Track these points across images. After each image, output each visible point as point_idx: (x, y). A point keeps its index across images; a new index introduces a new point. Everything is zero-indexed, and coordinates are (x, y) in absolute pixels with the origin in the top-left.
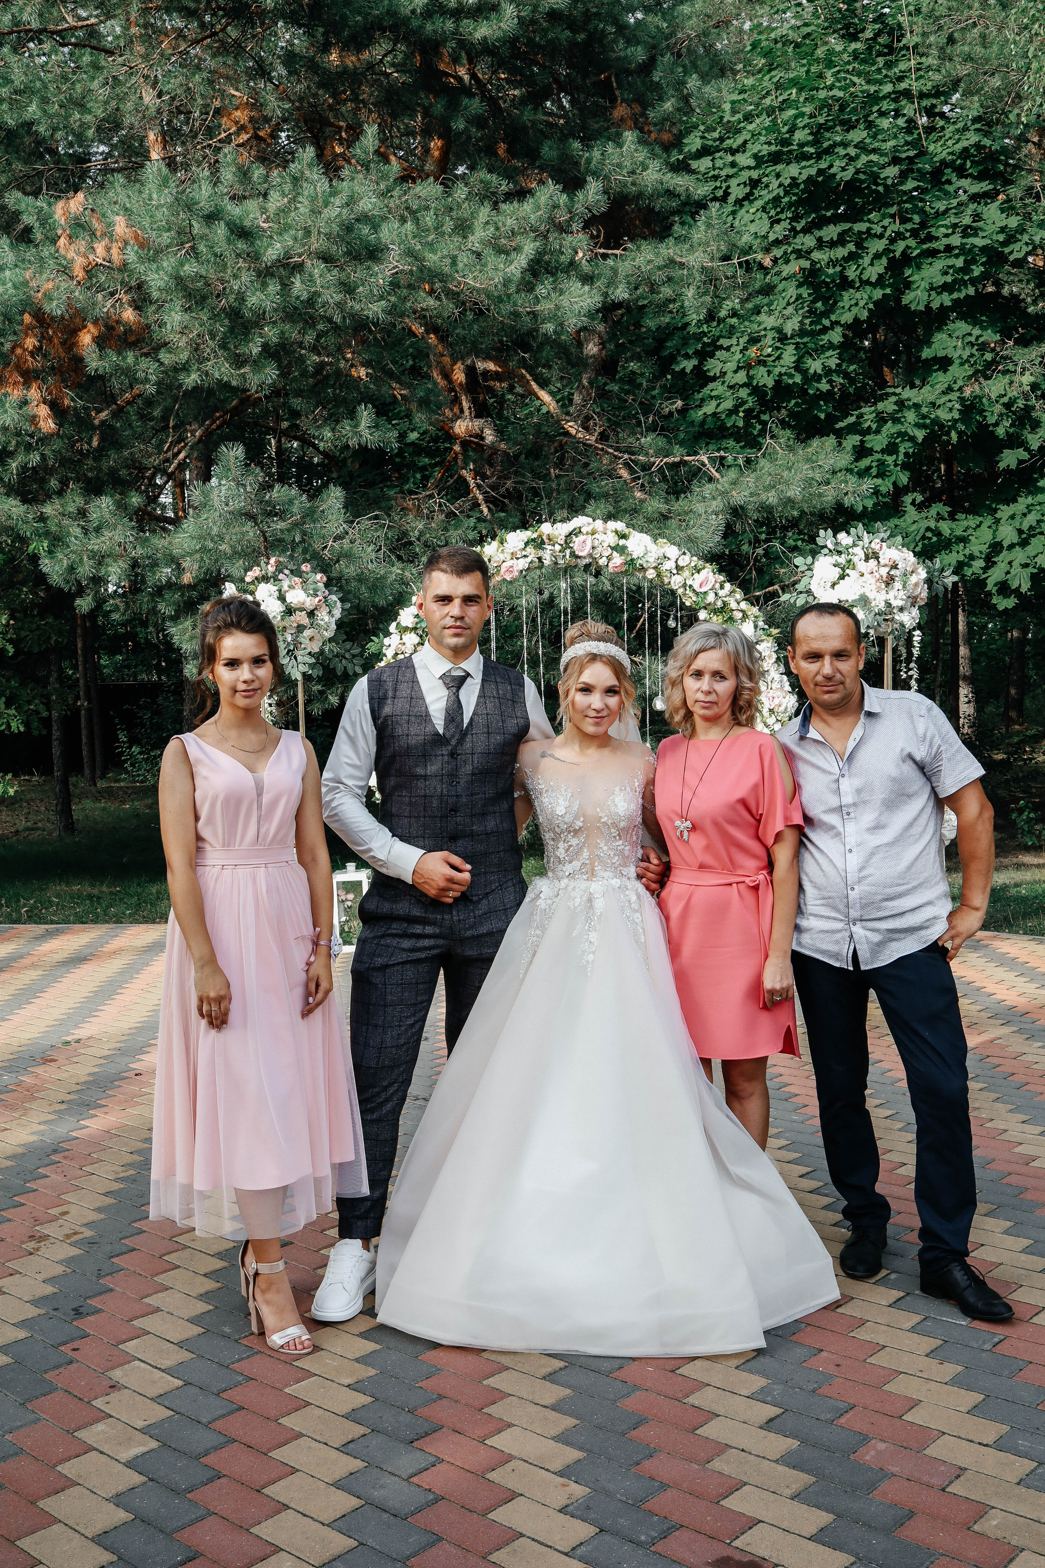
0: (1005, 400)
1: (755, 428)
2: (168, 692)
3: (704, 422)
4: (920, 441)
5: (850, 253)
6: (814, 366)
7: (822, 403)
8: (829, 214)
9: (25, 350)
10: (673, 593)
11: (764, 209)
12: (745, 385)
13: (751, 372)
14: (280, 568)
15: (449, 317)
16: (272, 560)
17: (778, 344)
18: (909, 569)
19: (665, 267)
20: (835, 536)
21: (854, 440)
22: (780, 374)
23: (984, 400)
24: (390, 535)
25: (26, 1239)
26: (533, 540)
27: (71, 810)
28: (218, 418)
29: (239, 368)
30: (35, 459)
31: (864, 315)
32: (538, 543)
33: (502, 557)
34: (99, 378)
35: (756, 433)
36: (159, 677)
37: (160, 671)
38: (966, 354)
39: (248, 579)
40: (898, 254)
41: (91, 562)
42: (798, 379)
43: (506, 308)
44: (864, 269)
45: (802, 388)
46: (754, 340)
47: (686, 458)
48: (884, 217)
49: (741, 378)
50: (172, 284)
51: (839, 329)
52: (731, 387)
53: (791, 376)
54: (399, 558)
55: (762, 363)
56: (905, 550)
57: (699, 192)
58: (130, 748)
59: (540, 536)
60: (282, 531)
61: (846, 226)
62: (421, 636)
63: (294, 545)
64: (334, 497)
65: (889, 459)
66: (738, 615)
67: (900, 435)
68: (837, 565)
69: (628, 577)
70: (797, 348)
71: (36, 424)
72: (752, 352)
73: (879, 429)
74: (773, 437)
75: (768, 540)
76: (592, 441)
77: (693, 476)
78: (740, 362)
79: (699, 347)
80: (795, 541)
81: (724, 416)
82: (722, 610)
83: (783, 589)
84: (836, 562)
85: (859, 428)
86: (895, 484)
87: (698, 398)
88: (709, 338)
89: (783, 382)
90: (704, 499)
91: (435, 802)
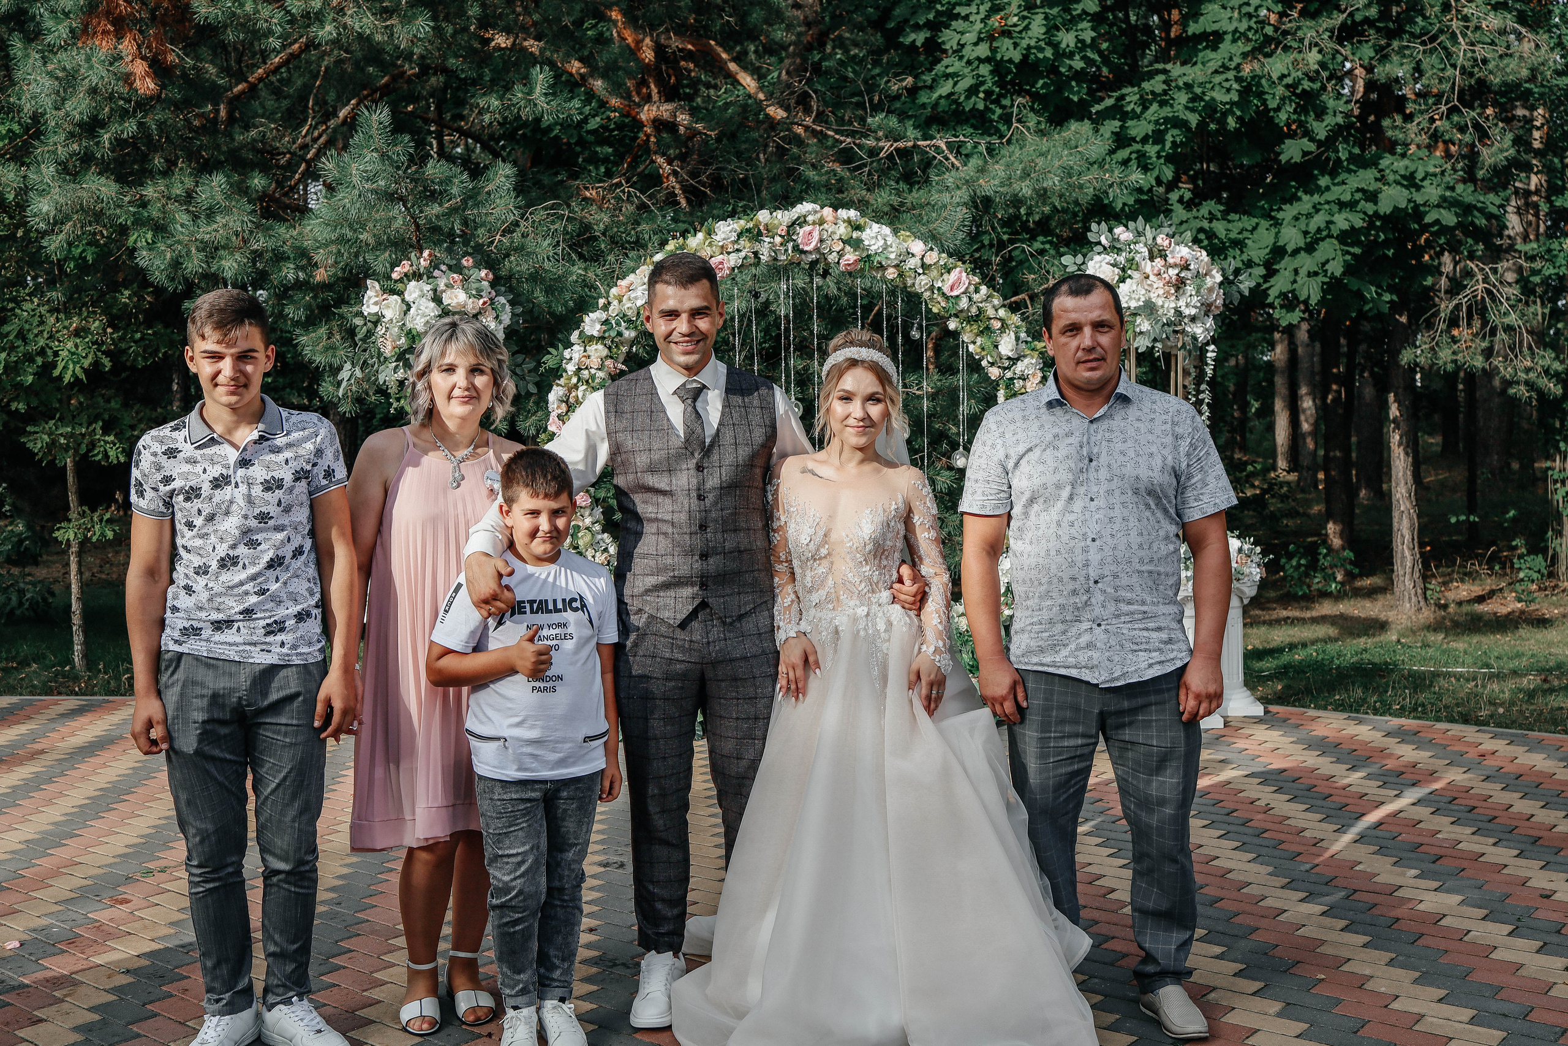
0: (1289, 80)
1: (994, 113)
3: (936, 104)
4: (1194, 125)
6: (1067, 39)
7: (1074, 83)
10: (918, 296)
12: (988, 60)
13: (995, 44)
14: (435, 264)
16: (426, 253)
17: (1025, 13)
18: (1202, 271)
20: (1110, 230)
21: (1114, 125)
22: (1029, 47)
23: (1263, 81)
24: (569, 228)
26: (748, 230)
28: (366, 98)
29: (385, 20)
30: (130, 127)
32: (754, 234)
33: (709, 251)
34: (209, 30)
35: (994, 118)
38: (1243, 26)
39: (395, 276)
41: (202, 255)
42: (1049, 53)
45: (1052, 65)
46: (996, 8)
47: (919, 143)
49: (983, 50)
52: (969, 63)
53: (1041, 50)
54: (581, 256)
55: (1006, 33)
56: (1195, 247)
59: (757, 226)
60: (437, 217)
62: (610, 348)
63: (452, 235)
64: (502, 175)
65: (1151, 150)
66: (997, 325)
67: (1167, 120)
68: (1114, 265)
69: (863, 277)
70: (1046, 18)
71: (131, 84)
72: (995, 21)
73: (1142, 113)
74: (1019, 121)
75: (1012, 241)
76: (808, 121)
77: (927, 163)
78: (980, 33)
79: (931, 16)
80: (1043, 243)
81: (962, 98)
82: (977, 319)
83: (1032, 299)
84: (1113, 261)
85: (1118, 112)
86: (1157, 180)
87: (929, 75)
88: (943, 5)
89: (1032, 57)
90: (946, 188)
91: (683, 518)
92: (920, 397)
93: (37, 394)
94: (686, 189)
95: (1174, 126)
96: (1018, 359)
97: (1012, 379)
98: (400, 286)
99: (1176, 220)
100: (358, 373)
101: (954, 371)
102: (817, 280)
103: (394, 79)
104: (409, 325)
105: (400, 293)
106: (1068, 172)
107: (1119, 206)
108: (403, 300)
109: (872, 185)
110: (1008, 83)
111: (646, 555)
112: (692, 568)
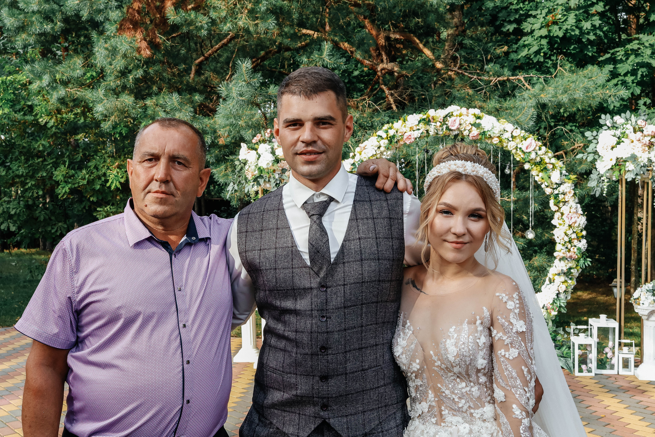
1: (548, 63)
3: (519, 60)
6: (587, 25)
7: (589, 47)
9: (134, 10)
10: (509, 152)
12: (546, 37)
13: (550, 28)
16: (268, 131)
17: (565, 13)
21: (611, 67)
22: (567, 30)
26: (424, 120)
29: (254, 21)
30: (139, 73)
32: (427, 122)
33: (404, 130)
34: (175, 27)
35: (548, 66)
39: (254, 141)
42: (577, 32)
45: (579, 38)
46: (549, 12)
47: (510, 78)
49: (544, 32)
52: (536, 39)
53: (573, 30)
55: (555, 23)
59: (428, 117)
65: (629, 79)
66: (551, 166)
67: (638, 64)
68: (614, 136)
69: (481, 143)
70: (576, 15)
71: (140, 52)
72: (550, 18)
73: (626, 60)
74: (561, 66)
75: (555, 126)
76: (456, 69)
77: (514, 87)
78: (542, 23)
79: (517, 17)
80: (571, 126)
81: (532, 56)
82: (540, 163)
83: (566, 153)
84: (613, 134)
85: (613, 60)
86: (632, 94)
87: (516, 46)
88: (523, 11)
89: (568, 34)
90: (524, 99)
91: (305, 338)
92: (509, 202)
93: (102, 194)
94: (395, 101)
95: (641, 67)
96: (561, 184)
97: (558, 194)
98: (256, 146)
100: (236, 188)
101: (527, 189)
104: (260, 165)
105: (256, 150)
106: (587, 90)
107: (612, 107)
108: (257, 153)
109: (486, 99)
110: (556, 49)
111: (275, 370)
112: (313, 388)
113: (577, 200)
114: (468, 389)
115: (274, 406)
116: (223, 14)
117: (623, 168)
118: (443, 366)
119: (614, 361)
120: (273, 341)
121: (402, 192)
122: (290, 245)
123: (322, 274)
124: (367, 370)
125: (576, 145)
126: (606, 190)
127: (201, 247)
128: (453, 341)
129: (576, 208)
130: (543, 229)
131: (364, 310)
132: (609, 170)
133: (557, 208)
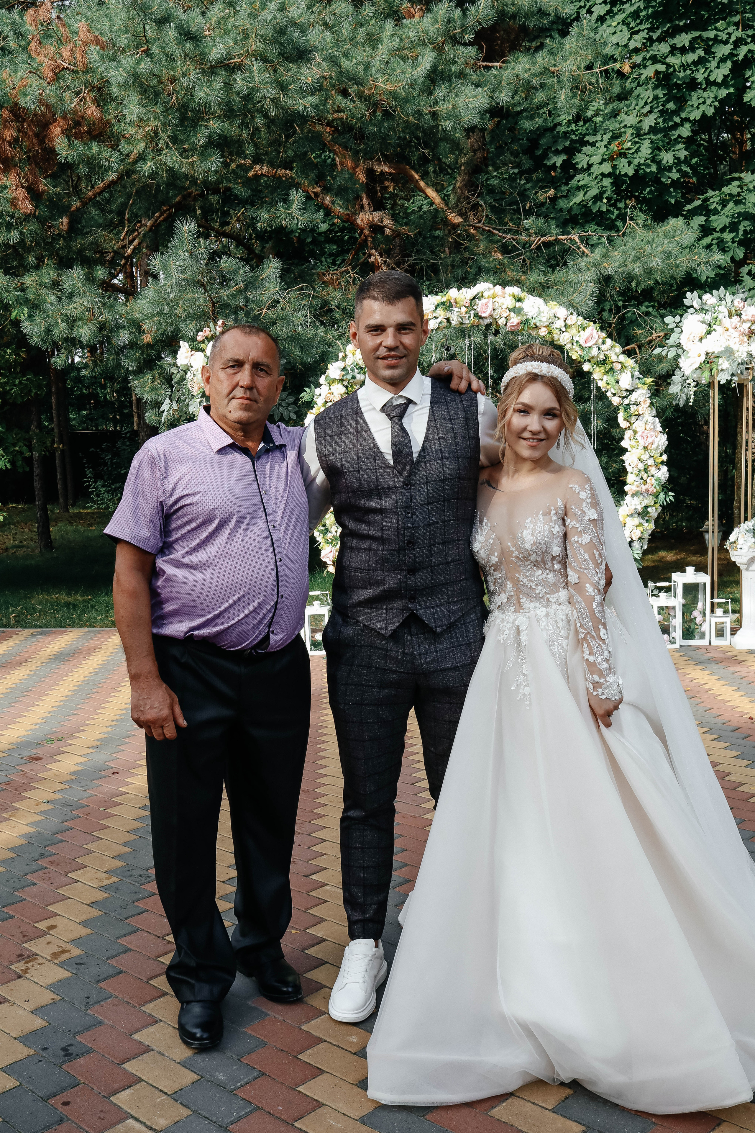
1: (613, 213)
2: (125, 438)
3: (572, 209)
5: (700, 57)
6: (667, 158)
7: (672, 190)
8: (681, 24)
10: (562, 347)
11: (624, 22)
12: (609, 175)
13: (615, 163)
15: (362, 117)
16: (220, 322)
17: (636, 139)
19: (541, 74)
20: (700, 297)
21: (700, 220)
22: (639, 165)
24: (314, 303)
25: (14, 959)
26: (443, 303)
27: (49, 531)
28: (165, 211)
29: (188, 157)
30: (15, 237)
31: (710, 112)
32: (447, 306)
34: (68, 166)
35: (614, 217)
36: (115, 427)
37: (116, 422)
39: (199, 338)
40: (741, 57)
41: (65, 325)
42: (654, 168)
43: (411, 108)
44: (711, 71)
45: (656, 177)
46: (615, 137)
47: (560, 237)
48: (728, 25)
49: (607, 168)
50: (131, 80)
51: (688, 125)
52: (596, 177)
53: (648, 166)
54: (322, 323)
55: (622, 155)
57: (567, 10)
58: (95, 482)
59: (449, 300)
60: (228, 297)
61: (696, 34)
62: (347, 387)
63: (237, 309)
64: (273, 267)
65: (728, 236)
66: (618, 366)
67: (739, 214)
68: (703, 322)
69: (523, 334)
70: (652, 142)
71: (15, 206)
72: (614, 147)
73: (722, 210)
74: (632, 219)
75: (625, 307)
76: (480, 224)
77: (566, 252)
78: (604, 155)
79: (567, 144)
80: (647, 307)
81: (590, 203)
82: (603, 362)
83: (640, 347)
84: (701, 320)
85: (705, 210)
86: (732, 259)
87: (566, 188)
88: (576, 136)
89: (642, 171)
90: (580, 270)
91: (391, 535)
95: (745, 219)
96: (633, 391)
97: (628, 405)
98: (203, 346)
99: (747, 288)
100: (175, 406)
101: (587, 400)
102: (490, 337)
103: (184, 197)
105: (203, 350)
106: (668, 255)
107: (703, 279)
109: (526, 269)
110: (624, 191)
111: (359, 570)
112: (401, 582)
113: (654, 413)
114: (544, 576)
115: (360, 604)
116: (140, 147)
117: (714, 366)
118: (521, 556)
119: (705, 628)
120: (355, 543)
121: (476, 393)
122: (372, 447)
123: (405, 474)
124: (450, 563)
125: (654, 335)
126: (692, 397)
127: (278, 455)
128: (529, 530)
129: (654, 423)
130: (610, 457)
131: (446, 506)
132: (696, 369)
133: (628, 424)
